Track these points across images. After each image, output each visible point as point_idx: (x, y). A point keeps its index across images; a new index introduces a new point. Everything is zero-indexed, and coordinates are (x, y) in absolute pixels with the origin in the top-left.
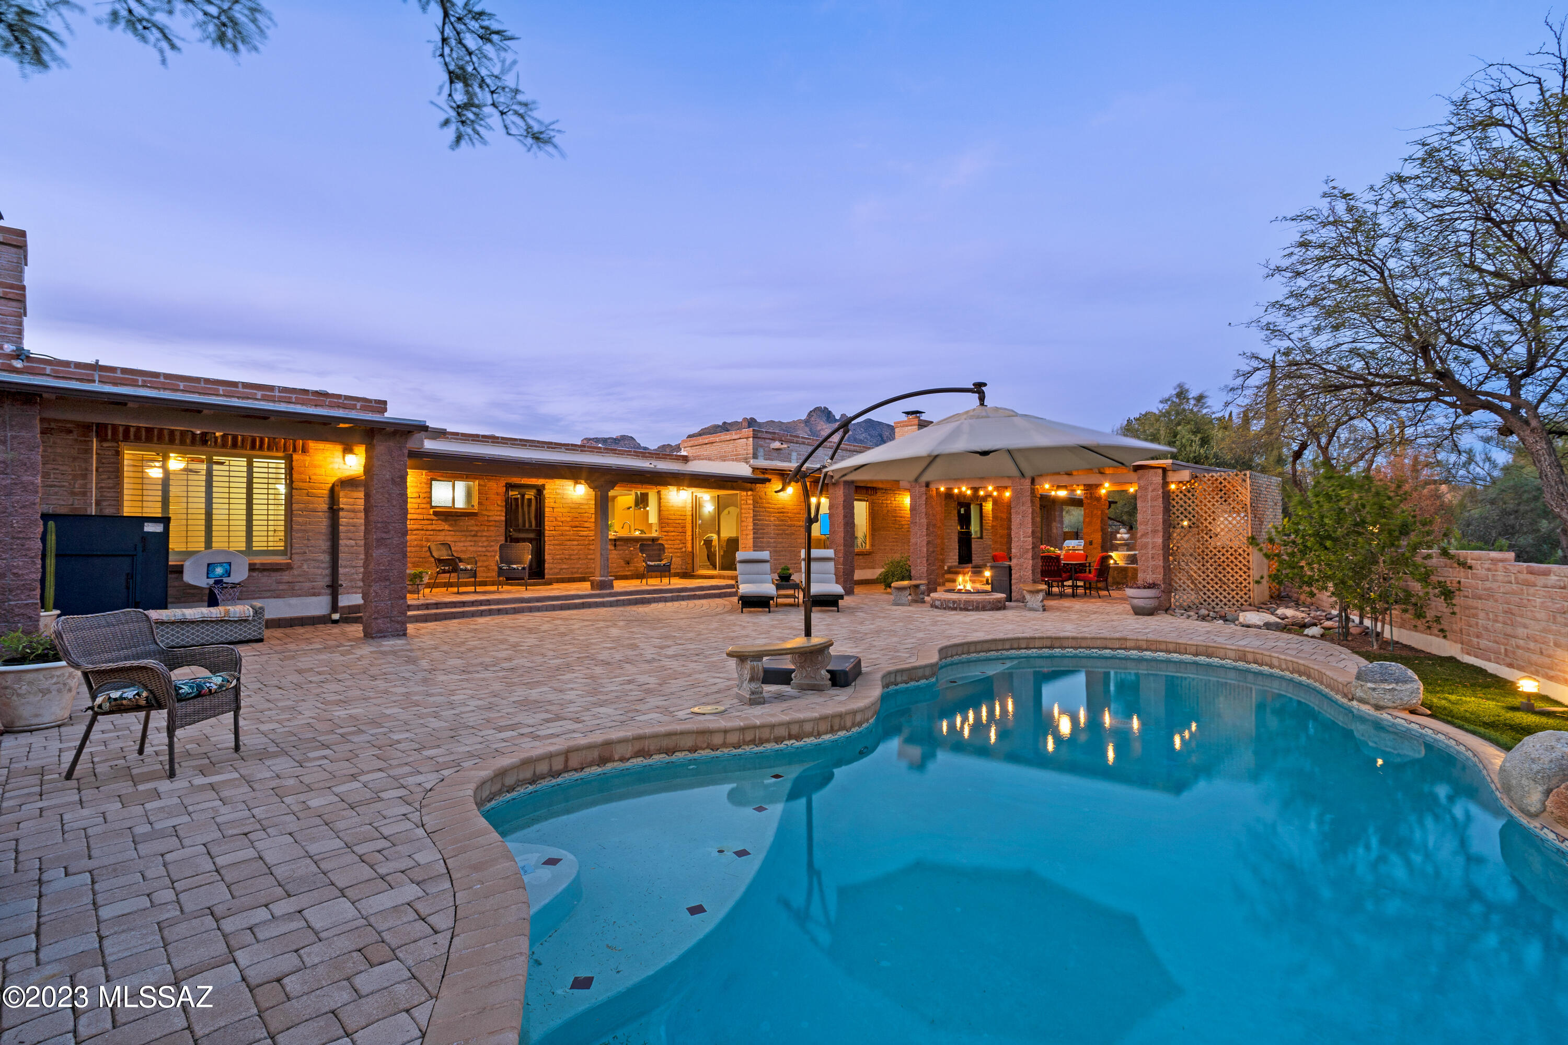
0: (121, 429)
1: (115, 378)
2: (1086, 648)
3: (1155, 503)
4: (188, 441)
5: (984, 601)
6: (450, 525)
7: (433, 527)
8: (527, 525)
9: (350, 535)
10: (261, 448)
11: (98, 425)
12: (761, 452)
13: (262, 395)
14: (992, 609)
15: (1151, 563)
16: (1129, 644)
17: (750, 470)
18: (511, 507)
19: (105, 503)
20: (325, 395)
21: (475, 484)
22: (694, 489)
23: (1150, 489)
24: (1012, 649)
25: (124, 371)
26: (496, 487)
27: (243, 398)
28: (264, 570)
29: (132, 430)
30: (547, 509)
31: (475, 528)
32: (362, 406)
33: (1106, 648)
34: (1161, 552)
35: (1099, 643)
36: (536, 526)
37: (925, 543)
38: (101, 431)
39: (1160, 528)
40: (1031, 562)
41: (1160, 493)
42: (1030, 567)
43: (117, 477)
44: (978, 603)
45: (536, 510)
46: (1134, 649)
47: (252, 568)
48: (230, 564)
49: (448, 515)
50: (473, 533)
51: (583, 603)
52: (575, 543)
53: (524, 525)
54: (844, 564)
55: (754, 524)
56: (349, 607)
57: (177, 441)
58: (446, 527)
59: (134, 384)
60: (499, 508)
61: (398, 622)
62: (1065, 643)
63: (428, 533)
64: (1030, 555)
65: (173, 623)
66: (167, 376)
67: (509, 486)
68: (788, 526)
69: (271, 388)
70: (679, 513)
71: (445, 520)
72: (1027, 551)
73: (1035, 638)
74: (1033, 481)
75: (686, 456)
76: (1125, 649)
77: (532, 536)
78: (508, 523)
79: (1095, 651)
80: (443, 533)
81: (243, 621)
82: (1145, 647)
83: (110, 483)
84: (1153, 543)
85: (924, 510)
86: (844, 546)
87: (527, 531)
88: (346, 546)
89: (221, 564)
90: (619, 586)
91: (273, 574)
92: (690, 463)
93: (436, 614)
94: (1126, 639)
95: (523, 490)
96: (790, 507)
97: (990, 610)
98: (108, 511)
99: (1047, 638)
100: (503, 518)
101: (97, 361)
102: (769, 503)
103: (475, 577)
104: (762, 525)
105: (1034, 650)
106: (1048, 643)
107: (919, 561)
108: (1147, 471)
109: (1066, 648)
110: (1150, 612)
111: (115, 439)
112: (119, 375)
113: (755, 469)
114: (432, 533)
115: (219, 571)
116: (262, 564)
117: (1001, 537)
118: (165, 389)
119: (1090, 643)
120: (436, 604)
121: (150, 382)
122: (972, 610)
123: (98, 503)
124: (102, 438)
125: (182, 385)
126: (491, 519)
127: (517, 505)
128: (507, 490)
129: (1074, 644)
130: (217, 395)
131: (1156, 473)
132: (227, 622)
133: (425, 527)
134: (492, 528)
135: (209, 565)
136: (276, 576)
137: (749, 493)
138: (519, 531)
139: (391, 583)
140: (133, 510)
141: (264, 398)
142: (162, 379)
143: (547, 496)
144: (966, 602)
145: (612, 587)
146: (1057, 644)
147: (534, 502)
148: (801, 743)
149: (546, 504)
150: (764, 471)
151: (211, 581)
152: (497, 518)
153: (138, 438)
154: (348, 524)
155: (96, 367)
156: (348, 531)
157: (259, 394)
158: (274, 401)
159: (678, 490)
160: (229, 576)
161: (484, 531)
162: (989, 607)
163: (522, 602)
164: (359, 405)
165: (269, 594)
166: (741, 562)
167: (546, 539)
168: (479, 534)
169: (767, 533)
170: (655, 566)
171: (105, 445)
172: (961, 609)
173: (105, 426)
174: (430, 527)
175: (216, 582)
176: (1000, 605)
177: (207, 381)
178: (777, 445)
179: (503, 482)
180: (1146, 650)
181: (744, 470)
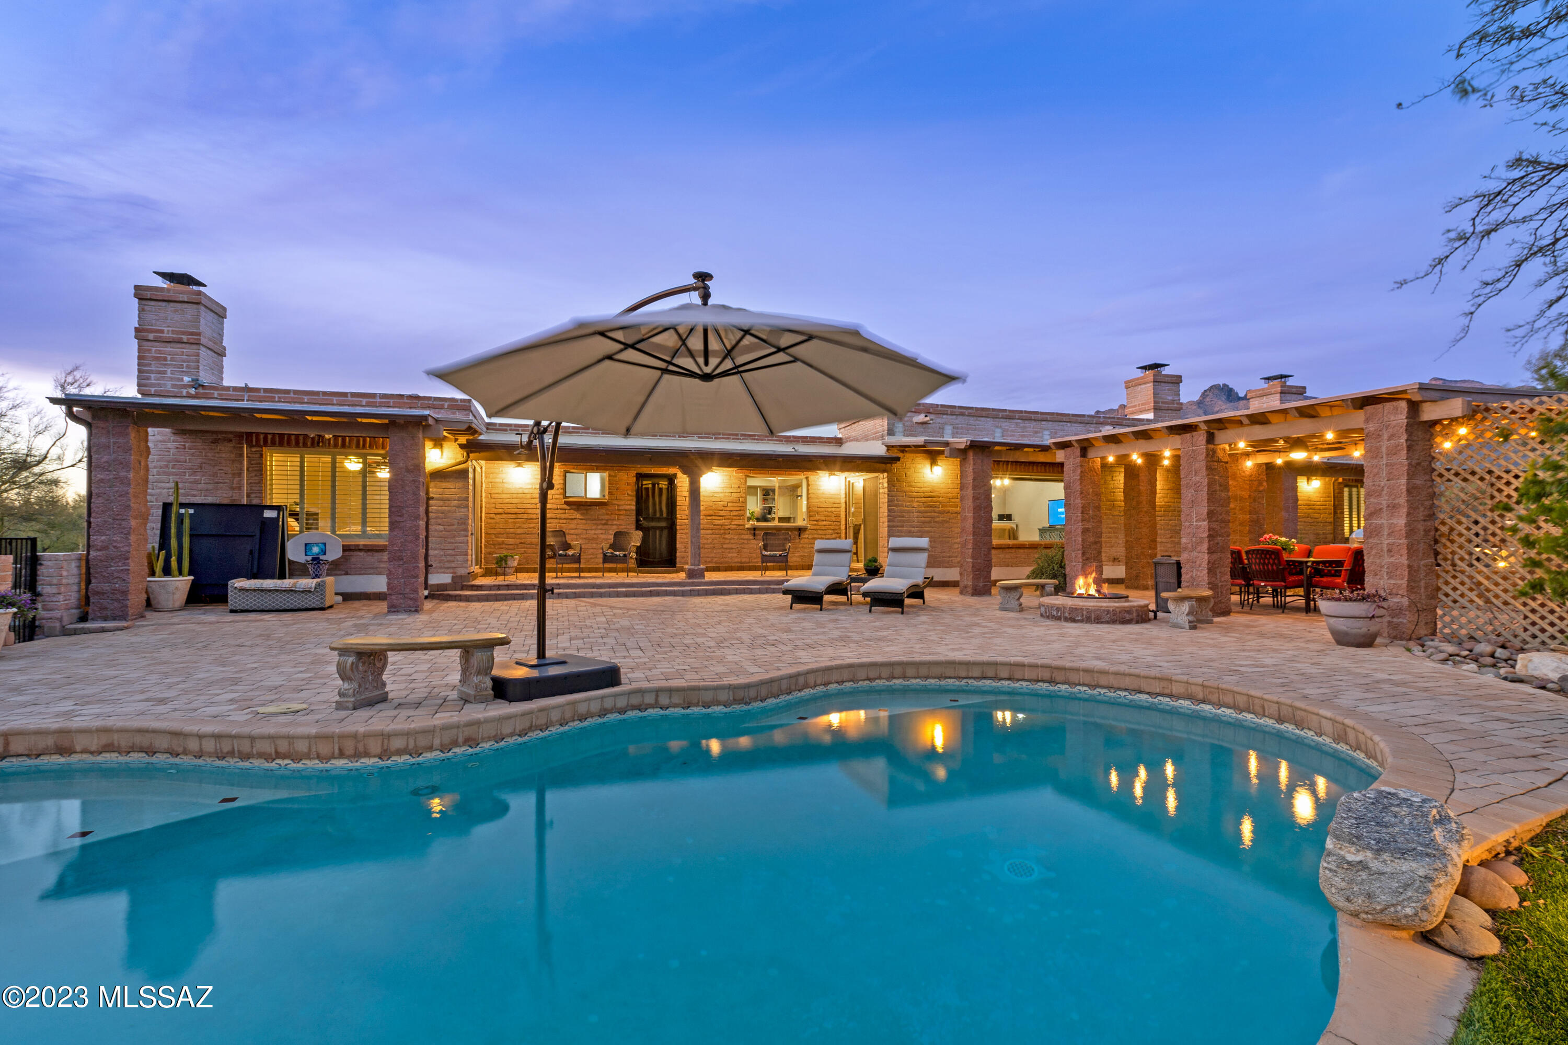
0: (262, 436)
1: (260, 397)
2: (1109, 688)
3: (1394, 460)
4: (309, 444)
5: (1099, 609)
6: (581, 514)
7: (566, 516)
8: (658, 515)
9: (440, 521)
10: (364, 447)
11: (247, 434)
12: (899, 426)
13: (367, 402)
14: (1113, 622)
15: (1387, 560)
16: (1176, 689)
17: (885, 448)
18: (641, 498)
19: (253, 495)
20: (417, 397)
21: (606, 475)
22: (846, 474)
23: (1386, 437)
24: (985, 678)
25: (266, 390)
26: (627, 478)
27: (353, 405)
28: (369, 550)
29: (270, 437)
30: (678, 498)
31: (607, 517)
32: (449, 406)
33: (1140, 692)
34: (1404, 541)
35: (1127, 682)
36: (668, 513)
37: (1079, 531)
38: (248, 437)
39: (1402, 500)
40: (1206, 557)
41: (1403, 440)
42: (1205, 565)
43: (262, 474)
44: (1089, 611)
45: (668, 499)
46: (1184, 698)
47: (346, 549)
48: (325, 544)
49: (583, 506)
50: (604, 522)
51: (651, 591)
52: (710, 532)
53: (655, 512)
54: (973, 557)
55: (889, 510)
56: (438, 585)
57: (301, 445)
58: (578, 516)
59: (272, 400)
60: (630, 498)
61: (411, 599)
62: (1074, 677)
63: (561, 521)
64: (1205, 546)
65: (254, 590)
66: (296, 392)
67: (640, 476)
68: (940, 512)
69: (373, 395)
70: (832, 501)
71: (577, 510)
72: (1201, 542)
73: (1022, 665)
74: (1211, 438)
75: (841, 439)
76: (1170, 696)
77: (663, 524)
78: (638, 512)
79: (1123, 694)
80: (575, 522)
81: (306, 592)
82: (1200, 696)
83: (256, 479)
84: (1391, 526)
85: (1078, 488)
86: (974, 534)
87: (659, 520)
88: (436, 530)
89: (317, 544)
90: (710, 576)
91: (376, 554)
92: (844, 446)
93: (496, 595)
94: (1170, 680)
95: (656, 480)
96: (942, 491)
97: (1108, 623)
98: (255, 502)
99: (1043, 666)
100: (634, 508)
101: (246, 385)
102: (911, 486)
103: (579, 562)
104: (902, 511)
105: (1025, 684)
106: (1046, 675)
107: (1073, 555)
108: (1379, 407)
109: (1077, 685)
110: (1367, 642)
111: (258, 445)
112: (262, 394)
113: (889, 447)
114: (564, 521)
115: (316, 550)
116: (364, 545)
117: (1241, 524)
118: (295, 402)
119: (1112, 681)
120: (508, 586)
121: (284, 398)
122: (1081, 621)
123: (248, 496)
124: (250, 445)
125: (306, 399)
126: (621, 508)
127: (648, 495)
128: (637, 480)
129: (1087, 679)
130: (333, 405)
131: (1396, 408)
132: (295, 592)
133: (558, 516)
134: (622, 517)
135: (306, 545)
136: (377, 556)
137: (885, 475)
138: (653, 519)
139: (405, 563)
140: (279, 501)
141: (369, 405)
142: (292, 395)
143: (678, 485)
144: (1073, 610)
145: (703, 577)
146: (1059, 676)
147: (665, 492)
148: (299, 766)
149: (678, 493)
150: (904, 448)
151: (309, 558)
152: (628, 507)
153: (273, 444)
154: (438, 511)
155: (247, 389)
156: (437, 518)
157: (364, 401)
158: (377, 407)
159: (831, 474)
160: (325, 554)
161: (614, 519)
162: (1106, 618)
163: (593, 588)
164: (446, 405)
165: (372, 571)
166: (821, 551)
167: (678, 527)
168: (610, 522)
169: (908, 521)
170: (770, 556)
171: (254, 449)
172: (1066, 620)
173: (251, 434)
174: (563, 516)
175: (314, 559)
176: (1128, 617)
177: (325, 393)
178: (921, 418)
179: (633, 473)
180: (1204, 701)
181: (878, 449)
